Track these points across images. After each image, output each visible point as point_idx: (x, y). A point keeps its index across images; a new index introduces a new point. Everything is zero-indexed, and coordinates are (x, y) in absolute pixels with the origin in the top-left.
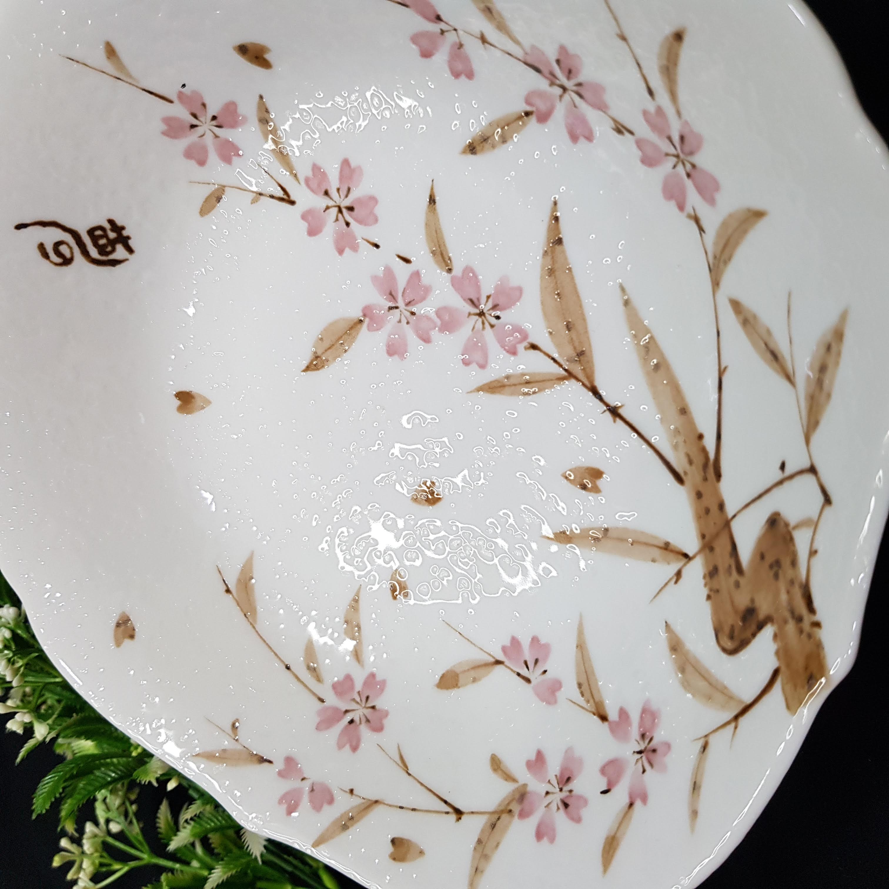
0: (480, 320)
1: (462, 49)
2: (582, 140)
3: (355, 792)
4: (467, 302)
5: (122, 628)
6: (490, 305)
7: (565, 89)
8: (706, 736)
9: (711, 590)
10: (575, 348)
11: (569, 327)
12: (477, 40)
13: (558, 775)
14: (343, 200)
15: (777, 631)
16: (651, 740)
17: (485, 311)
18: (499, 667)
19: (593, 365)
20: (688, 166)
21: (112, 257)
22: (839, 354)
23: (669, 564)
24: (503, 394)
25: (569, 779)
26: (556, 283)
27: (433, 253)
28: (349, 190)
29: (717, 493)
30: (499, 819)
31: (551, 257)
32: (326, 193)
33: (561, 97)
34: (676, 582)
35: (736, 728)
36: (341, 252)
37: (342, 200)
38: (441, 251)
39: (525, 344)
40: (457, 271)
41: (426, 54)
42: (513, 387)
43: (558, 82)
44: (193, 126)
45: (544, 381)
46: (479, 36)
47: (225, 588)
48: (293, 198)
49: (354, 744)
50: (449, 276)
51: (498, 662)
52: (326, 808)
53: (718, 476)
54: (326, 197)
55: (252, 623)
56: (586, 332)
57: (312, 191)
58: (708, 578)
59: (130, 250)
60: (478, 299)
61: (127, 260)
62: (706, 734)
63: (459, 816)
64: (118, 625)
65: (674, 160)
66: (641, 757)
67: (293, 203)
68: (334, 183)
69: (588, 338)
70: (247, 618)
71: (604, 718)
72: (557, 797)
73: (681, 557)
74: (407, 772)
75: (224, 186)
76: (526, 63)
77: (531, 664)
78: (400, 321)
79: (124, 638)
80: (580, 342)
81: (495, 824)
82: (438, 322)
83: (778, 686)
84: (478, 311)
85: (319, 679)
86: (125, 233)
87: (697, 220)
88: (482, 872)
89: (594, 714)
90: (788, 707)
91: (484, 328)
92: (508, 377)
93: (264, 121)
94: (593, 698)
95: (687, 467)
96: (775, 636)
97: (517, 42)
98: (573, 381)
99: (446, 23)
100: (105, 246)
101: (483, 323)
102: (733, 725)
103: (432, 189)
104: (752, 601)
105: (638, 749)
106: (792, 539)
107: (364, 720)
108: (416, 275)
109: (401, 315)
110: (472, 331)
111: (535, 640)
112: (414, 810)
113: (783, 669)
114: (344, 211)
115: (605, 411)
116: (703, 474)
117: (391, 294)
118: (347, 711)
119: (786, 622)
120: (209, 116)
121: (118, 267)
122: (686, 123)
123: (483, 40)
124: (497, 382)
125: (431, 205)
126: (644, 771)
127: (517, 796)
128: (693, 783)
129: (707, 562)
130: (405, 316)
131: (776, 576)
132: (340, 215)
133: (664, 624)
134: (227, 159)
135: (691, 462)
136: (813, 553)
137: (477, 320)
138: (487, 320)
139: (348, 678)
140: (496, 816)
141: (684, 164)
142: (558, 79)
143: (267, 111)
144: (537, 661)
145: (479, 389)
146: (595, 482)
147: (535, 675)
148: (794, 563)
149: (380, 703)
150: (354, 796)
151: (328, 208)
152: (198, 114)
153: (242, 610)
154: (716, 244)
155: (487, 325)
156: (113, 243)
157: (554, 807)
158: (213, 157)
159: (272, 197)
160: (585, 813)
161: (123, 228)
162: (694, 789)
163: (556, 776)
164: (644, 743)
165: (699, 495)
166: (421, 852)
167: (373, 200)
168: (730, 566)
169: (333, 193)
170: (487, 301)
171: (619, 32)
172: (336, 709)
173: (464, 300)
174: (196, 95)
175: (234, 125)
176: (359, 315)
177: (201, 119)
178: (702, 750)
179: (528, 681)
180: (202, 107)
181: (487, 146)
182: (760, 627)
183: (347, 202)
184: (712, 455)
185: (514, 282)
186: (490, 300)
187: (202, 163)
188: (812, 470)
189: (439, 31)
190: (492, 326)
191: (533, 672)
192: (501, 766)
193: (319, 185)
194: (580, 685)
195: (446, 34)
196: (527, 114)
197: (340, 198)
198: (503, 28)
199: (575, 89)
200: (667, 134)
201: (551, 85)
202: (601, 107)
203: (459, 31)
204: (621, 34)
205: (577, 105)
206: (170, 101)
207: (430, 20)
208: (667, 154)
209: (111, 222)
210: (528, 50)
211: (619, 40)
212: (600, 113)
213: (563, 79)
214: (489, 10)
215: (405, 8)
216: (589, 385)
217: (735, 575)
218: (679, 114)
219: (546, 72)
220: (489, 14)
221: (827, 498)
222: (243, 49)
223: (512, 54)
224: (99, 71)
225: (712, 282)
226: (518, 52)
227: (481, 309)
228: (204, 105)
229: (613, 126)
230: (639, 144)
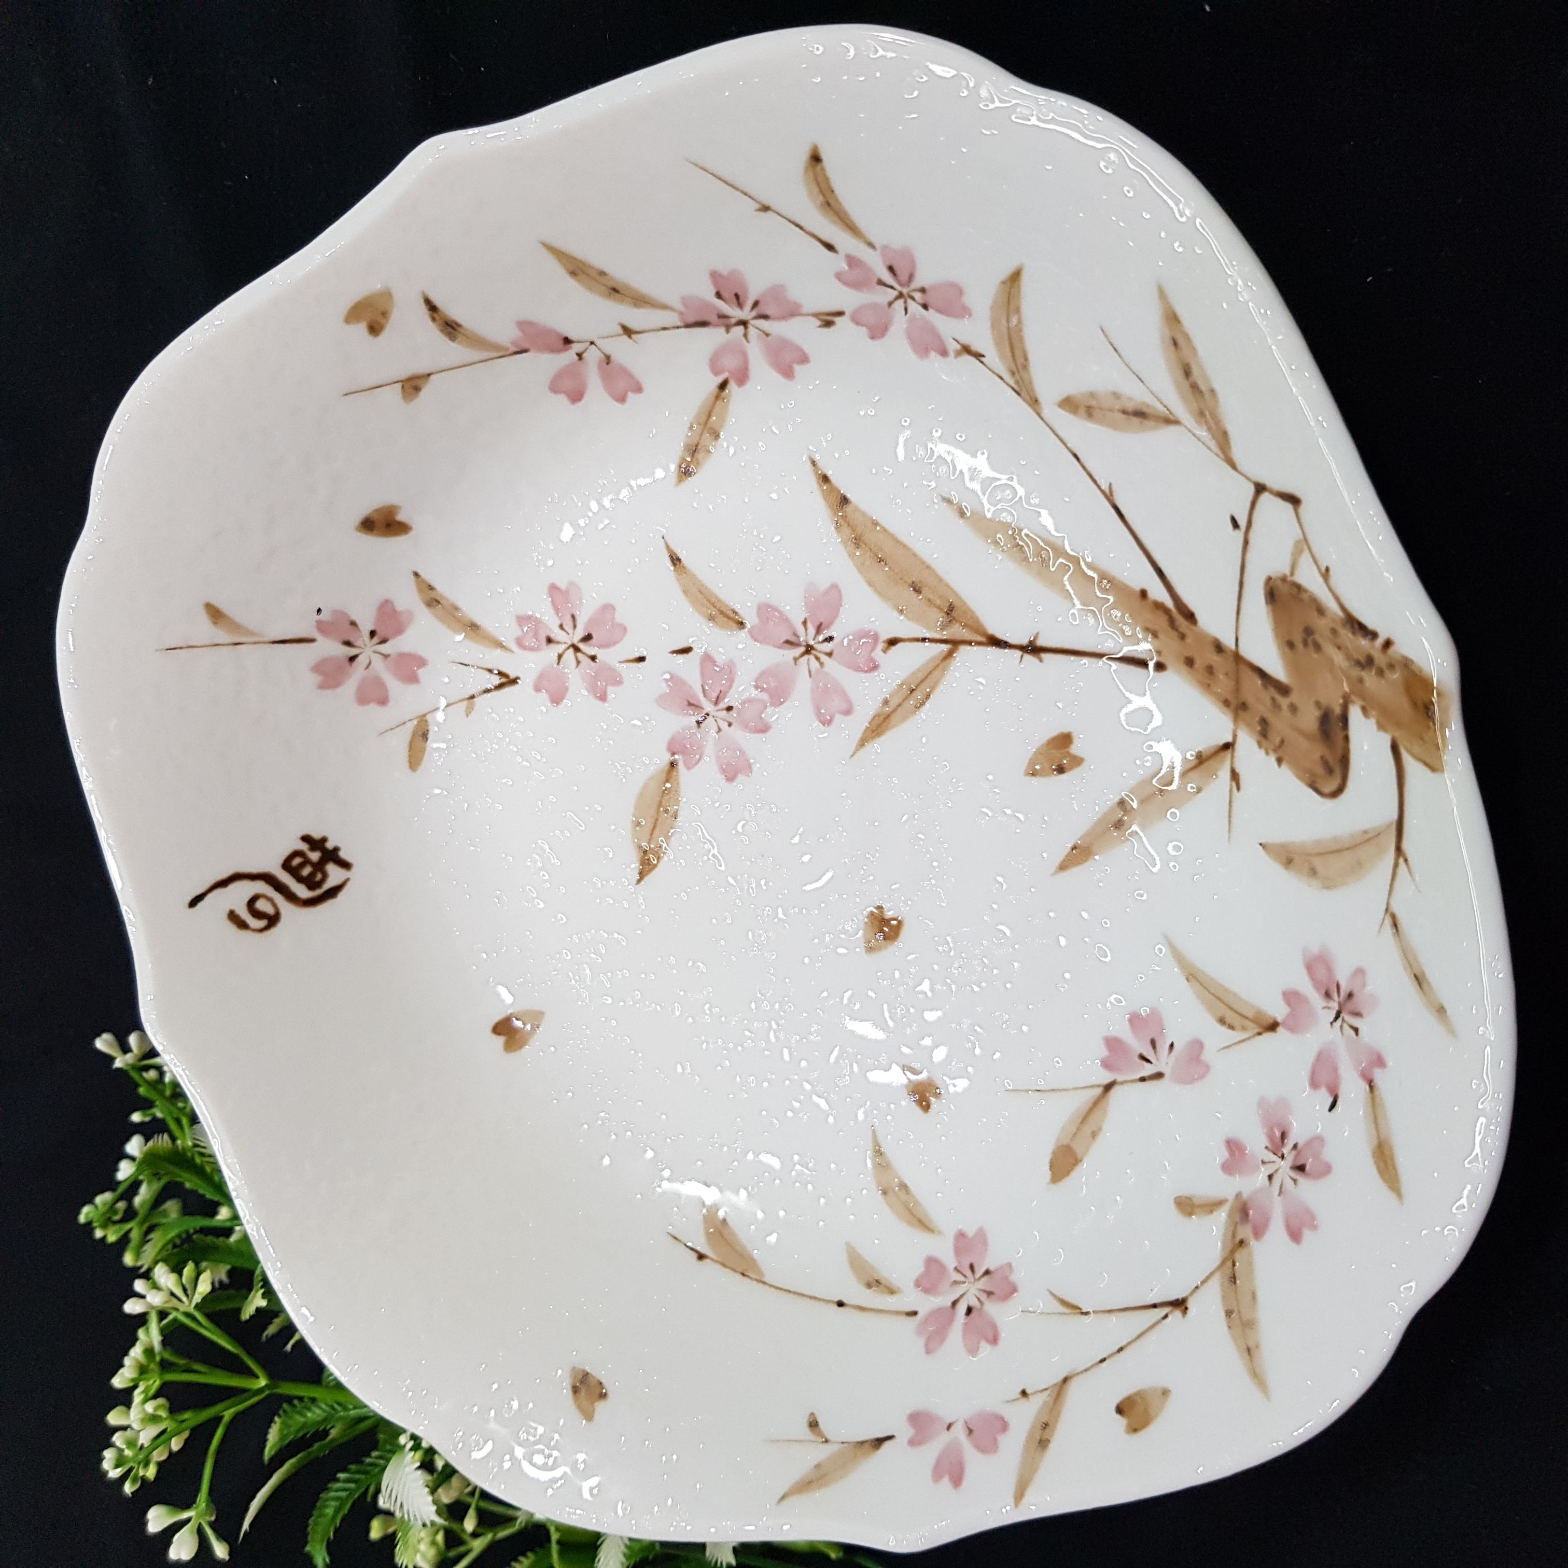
0: (812, 657)
1: (611, 363)
2: (797, 368)
3: (1028, 1391)
4: (783, 648)
5: (583, 1392)
6: (812, 630)
7: (744, 323)
8: (1387, 910)
9: (1275, 750)
10: (939, 608)
11: (918, 591)
12: (620, 338)
13: (1268, 1144)
14: (573, 634)
15: (1362, 703)
16: (1338, 988)
17: (812, 643)
18: (1115, 1092)
19: (973, 612)
20: (918, 296)
21: (327, 885)
22: (1187, 337)
23: (1216, 776)
24: (894, 726)
25: (1283, 1136)
26: (871, 550)
27: (711, 618)
28: (573, 617)
29: (1204, 638)
30: (1234, 1265)
31: (847, 524)
32: (549, 640)
33: (745, 336)
34: (1238, 788)
35: (1406, 860)
36: (603, 698)
37: (571, 635)
38: (719, 610)
39: (881, 646)
40: (751, 619)
41: (576, 396)
42: (900, 709)
43: (733, 321)
44: (352, 659)
45: (930, 673)
46: (620, 331)
47: (695, 1255)
48: (512, 675)
49: (990, 1335)
50: (744, 634)
51: (1108, 1087)
52: (1003, 1440)
53: (1190, 617)
54: (552, 645)
55: (758, 1278)
56: (940, 580)
57: (532, 649)
58: (1264, 742)
59: (346, 865)
60: (795, 634)
61: (347, 880)
62: (1384, 907)
63: (1183, 1308)
64: (575, 1390)
65: (900, 302)
66: (1343, 1020)
67: (514, 681)
68: (551, 622)
69: (947, 585)
70: (747, 1276)
71: (1273, 1027)
72: (1284, 1167)
73: (1222, 754)
74: (1082, 1313)
75: (425, 715)
76: (688, 326)
77: (1149, 1054)
78: (720, 730)
79: (593, 1403)
80: (941, 597)
81: (1234, 1275)
82: (765, 696)
83: (1407, 758)
84: (803, 649)
85: (892, 1292)
86: (330, 845)
87: (967, 350)
88: (1257, 1347)
89: (1259, 1034)
90: (1433, 769)
91: (822, 664)
92: (886, 702)
93: (433, 601)
94: (1247, 1018)
96: (1364, 710)
97: (665, 307)
98: (963, 649)
99: (579, 342)
100: (312, 875)
101: (817, 658)
102: (1401, 860)
103: (668, 547)
104: (1318, 704)
105: (1333, 1015)
106: (1298, 587)
107: (983, 1297)
108: (707, 659)
109: (716, 721)
110: (810, 677)
111: (1135, 1020)
112: (1120, 1350)
113: (1397, 734)
114: (581, 646)
115: (1022, 657)
116: (1176, 633)
117: (690, 704)
118: (954, 1303)
119: (1361, 681)
120: (366, 635)
121: (342, 895)
122: (885, 247)
123: (628, 331)
124: (877, 718)
125: (677, 566)
126: (1356, 1030)
127: (1237, 1217)
128: (1414, 979)
129: (1249, 725)
130: (721, 719)
131: (1318, 647)
132: (579, 655)
133: (1261, 848)
134: (412, 679)
135: (1155, 635)
136: (1326, 574)
137: (808, 660)
138: (820, 652)
139: (932, 1263)
140: (1229, 1264)
141: (913, 298)
142: (731, 317)
143: (431, 588)
144: (1153, 1043)
145: (862, 743)
146: (1068, 752)
147: (1163, 1062)
148: (1321, 610)
149: (991, 1262)
150: (1031, 1397)
151: (560, 657)
152: (352, 640)
153: (734, 1270)
154: (1002, 356)
155: (824, 658)
156: (319, 866)
157: (1289, 1184)
158: (394, 685)
159: (488, 691)
160: (1330, 1154)
161: (324, 840)
162: (1420, 984)
163: (1266, 1148)
164: (1334, 1001)
165: (1190, 662)
166: (1165, 1392)
167: (608, 608)
168: (1273, 699)
169: (557, 634)
170: (806, 629)
171: (757, 206)
172: (940, 1311)
173: (779, 648)
174: (339, 614)
175: (400, 630)
176: (667, 758)
177: (357, 644)
178: (1394, 931)
179: (1159, 1076)
180: (352, 627)
181: (700, 455)
182: (1344, 719)
183: (580, 633)
184: (1169, 603)
185: (823, 585)
186: (809, 625)
187: (383, 701)
188: (1260, 488)
189: (576, 358)
190: (830, 654)
191: (1158, 1059)
192: (1195, 1201)
193: (536, 635)
194: (1222, 1021)
195: (584, 355)
196: (723, 386)
197: (568, 634)
198: (640, 301)
199: (754, 313)
200: (875, 280)
201: (728, 331)
202: (793, 312)
203: (597, 342)
204: (760, 206)
205: (768, 331)
206: (312, 640)
207: (558, 351)
208: (890, 304)
209: (306, 839)
210: (681, 307)
211: (762, 214)
212: (796, 321)
213: (736, 313)
214: (615, 290)
215: (524, 355)
216: (983, 639)
217: (1284, 702)
218: (871, 245)
219: (713, 318)
220: (617, 295)
221: (1294, 500)
222: (368, 525)
223: (668, 326)
224: (210, 646)
225: (1030, 405)
226: (672, 318)
227: (804, 644)
228: (353, 624)
229: (819, 323)
230: (856, 321)
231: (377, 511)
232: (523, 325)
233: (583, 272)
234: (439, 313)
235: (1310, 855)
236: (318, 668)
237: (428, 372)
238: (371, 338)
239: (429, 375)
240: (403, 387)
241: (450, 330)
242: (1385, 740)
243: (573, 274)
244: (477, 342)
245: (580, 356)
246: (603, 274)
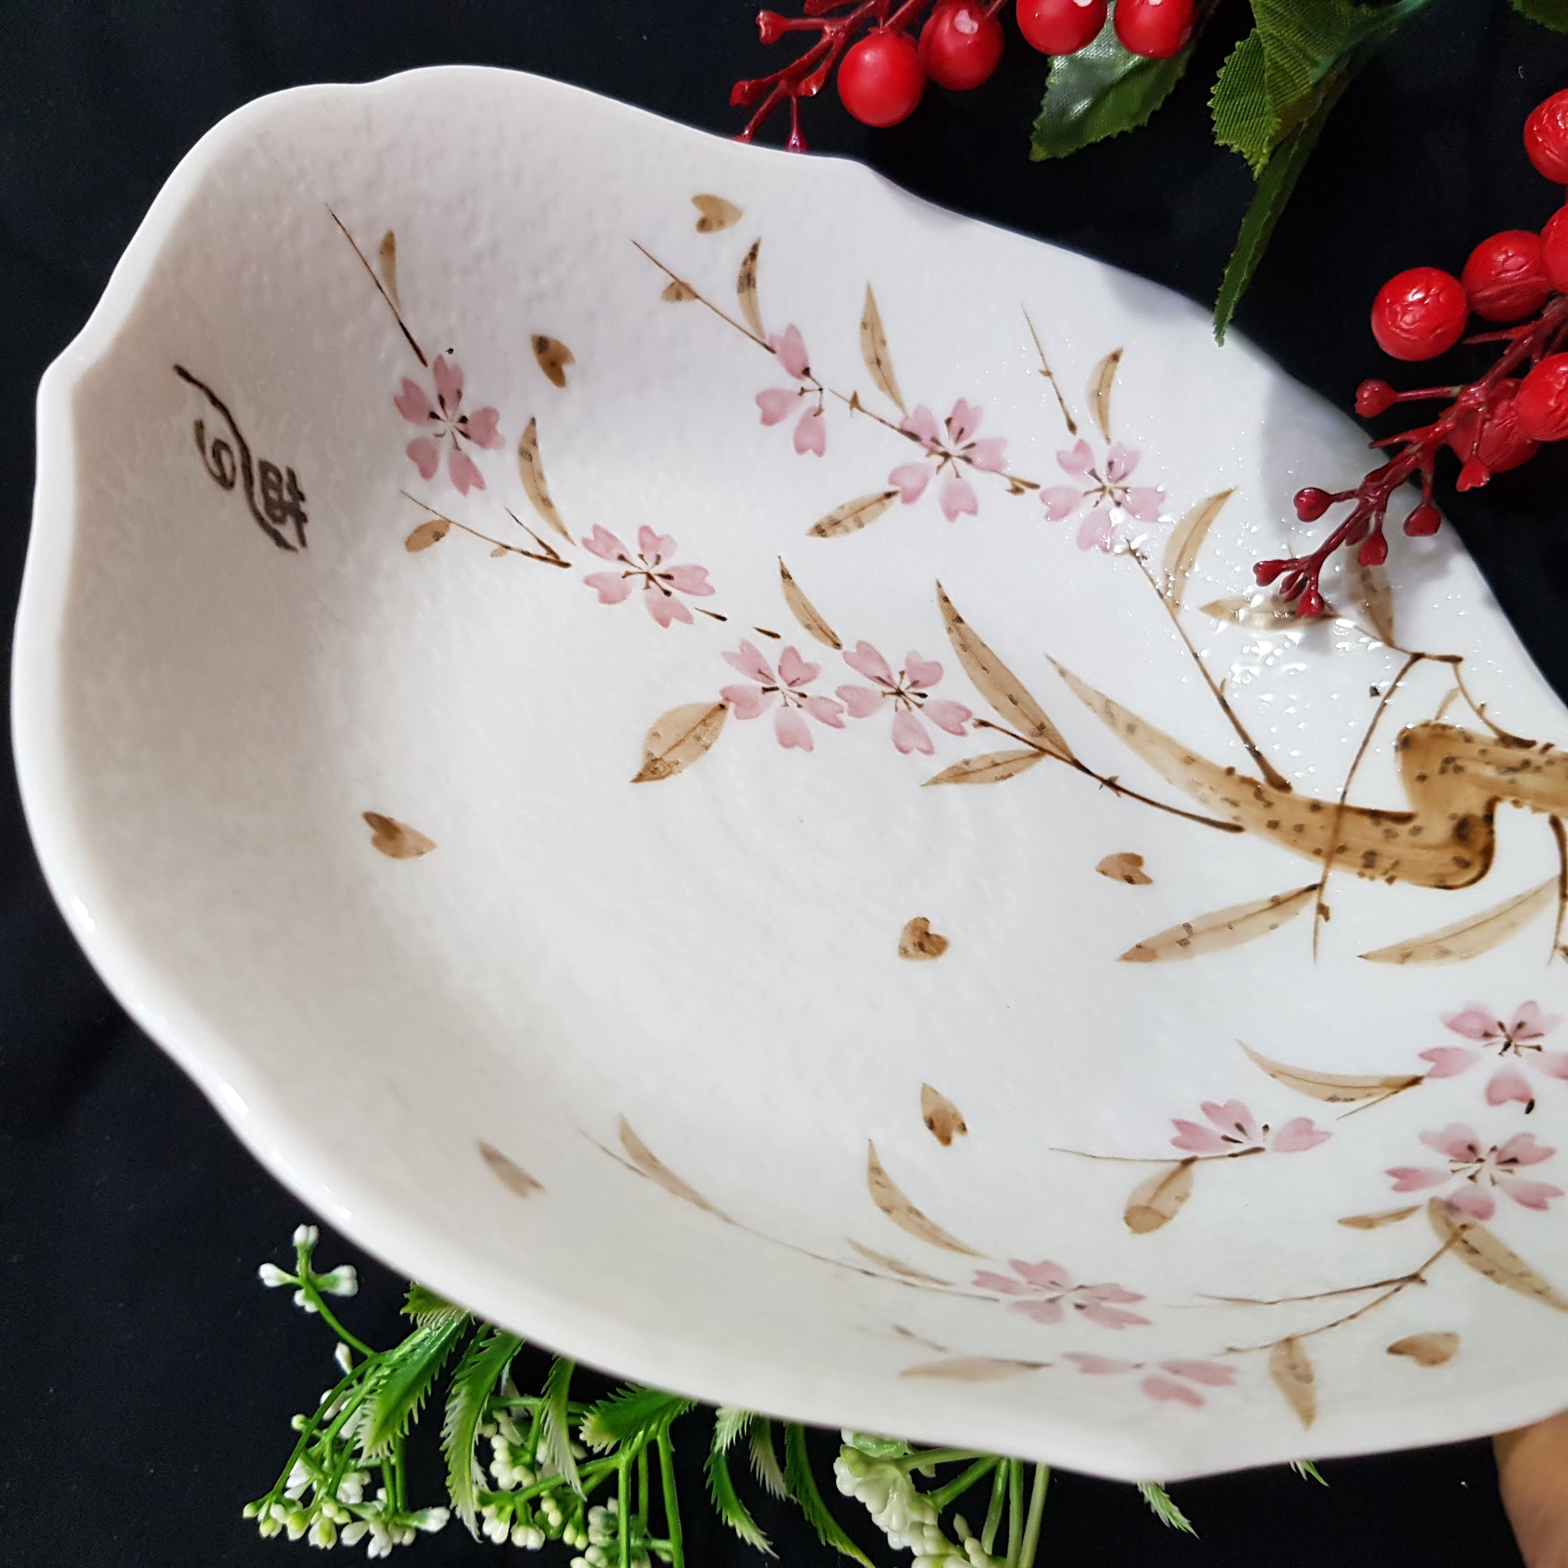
0: (901, 699)
1: (818, 417)
2: (962, 516)
4: (874, 680)
6: (907, 681)
7: (946, 456)
8: (1558, 948)
9: (1384, 873)
10: (1032, 722)
11: (1014, 701)
12: (844, 403)
13: (1452, 1158)
14: (653, 567)
16: (1501, 1025)
17: (903, 689)
18: (1197, 1166)
19: (1061, 737)
20: (1118, 494)
21: (280, 529)
23: (1297, 914)
25: (1472, 1148)
26: (976, 660)
27: (808, 627)
28: (660, 556)
29: (1296, 802)
30: (1464, 1241)
31: (959, 634)
32: (624, 557)
33: (939, 467)
34: (1327, 919)
36: (665, 621)
37: (650, 566)
38: (820, 624)
39: (972, 721)
40: (849, 646)
41: (769, 419)
42: (981, 772)
43: (941, 449)
44: (434, 415)
45: (1015, 760)
46: (849, 397)
48: (564, 560)
50: (838, 652)
51: (1188, 1162)
53: (1283, 786)
54: (624, 561)
56: (1035, 704)
57: (597, 554)
58: (1368, 871)
59: (303, 538)
60: (889, 677)
61: (294, 549)
62: (1551, 946)
63: (1418, 1281)
65: (1098, 495)
66: (1516, 1048)
67: (565, 565)
68: (633, 547)
69: (1041, 711)
71: (1413, 1080)
72: (1489, 1168)
73: (1307, 895)
75: (450, 522)
76: (900, 432)
77: (1237, 1136)
78: (787, 703)
80: (1035, 716)
81: (1471, 1247)
82: (843, 704)
84: (894, 690)
86: (304, 507)
87: (1132, 552)
89: (1395, 1093)
91: (909, 708)
92: (966, 763)
93: (527, 453)
94: (1370, 1087)
95: (1235, 811)
96: (1516, 803)
97: (899, 403)
98: (1048, 760)
99: (814, 380)
100: (276, 505)
101: (906, 703)
103: (782, 564)
105: (1501, 1047)
106: (1444, 727)
108: (793, 650)
109: (785, 697)
110: (895, 713)
111: (1208, 1109)
112: (1351, 1317)
113: (1557, 811)
114: (659, 577)
115: (1101, 786)
116: (1261, 803)
117: (762, 671)
119: (1513, 782)
120: (459, 414)
121: (284, 551)
123: (854, 402)
124: (956, 769)
125: (787, 579)
126: (1540, 1048)
127: (1442, 1211)
129: (1349, 862)
130: (791, 698)
131: (1459, 769)
132: (651, 583)
134: (463, 487)
135: (1235, 804)
136: (1480, 710)
137: (897, 700)
138: (910, 699)
140: (1459, 1243)
141: (1111, 493)
142: (942, 446)
143: (534, 443)
144: (1238, 1129)
145: (937, 780)
146: (1138, 870)
147: (1258, 1140)
148: (1468, 739)
151: (628, 574)
152: (447, 403)
154: (1166, 560)
155: (912, 705)
156: (284, 508)
157: (1502, 1175)
158: (443, 473)
159: (529, 554)
160: (1544, 1142)
161: (303, 497)
163: (1451, 1161)
164: (1497, 1036)
165: (1273, 825)
167: (700, 570)
168: (1387, 832)
169: (635, 558)
170: (902, 678)
173: (870, 679)
174: (459, 374)
175: (484, 443)
176: (717, 699)
177: (449, 411)
179: (1258, 1149)
180: (456, 395)
181: (839, 529)
182: (1489, 818)
183: (661, 569)
184: (1259, 777)
185: (927, 658)
186: (906, 676)
187: (427, 473)
188: (1417, 658)
189: (799, 390)
190: (920, 706)
191: (1250, 1139)
193: (609, 548)
194: (1330, 1097)
195: (806, 394)
196: (889, 495)
197: (647, 564)
198: (887, 384)
199: (962, 453)
200: (1089, 469)
201: (928, 455)
202: (995, 469)
203: (825, 391)
204: (1044, 369)
205: (961, 474)
206: (424, 362)
207: (791, 371)
208: (1087, 493)
209: (292, 474)
210: (911, 413)
211: (1042, 377)
212: (995, 476)
213: (947, 443)
214: (878, 362)
215: (769, 353)
216: (1069, 760)
217: (1403, 829)
218: (1108, 440)
219: (926, 438)
220: (876, 367)
221: (1455, 660)
222: (542, 344)
223: (886, 420)
224: (363, 259)
225: (1168, 607)
226: (895, 417)
227: (896, 687)
228: (459, 394)
229: (1010, 487)
230: (1043, 499)
231: (558, 344)
232: (793, 330)
233: (872, 331)
234: (754, 263)
235: (1439, 940)
236: (408, 385)
237: (699, 294)
238: (694, 228)
239: (697, 297)
240: (673, 284)
241: (746, 283)
242: (1543, 819)
243: (864, 325)
244: (751, 310)
245: (803, 391)
246: (884, 343)
